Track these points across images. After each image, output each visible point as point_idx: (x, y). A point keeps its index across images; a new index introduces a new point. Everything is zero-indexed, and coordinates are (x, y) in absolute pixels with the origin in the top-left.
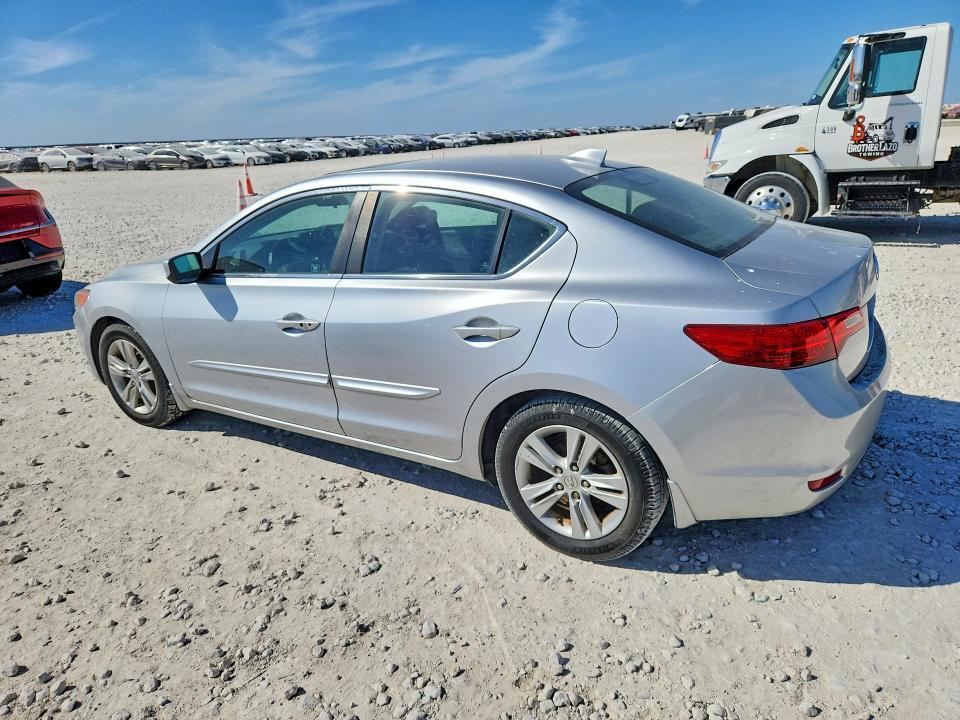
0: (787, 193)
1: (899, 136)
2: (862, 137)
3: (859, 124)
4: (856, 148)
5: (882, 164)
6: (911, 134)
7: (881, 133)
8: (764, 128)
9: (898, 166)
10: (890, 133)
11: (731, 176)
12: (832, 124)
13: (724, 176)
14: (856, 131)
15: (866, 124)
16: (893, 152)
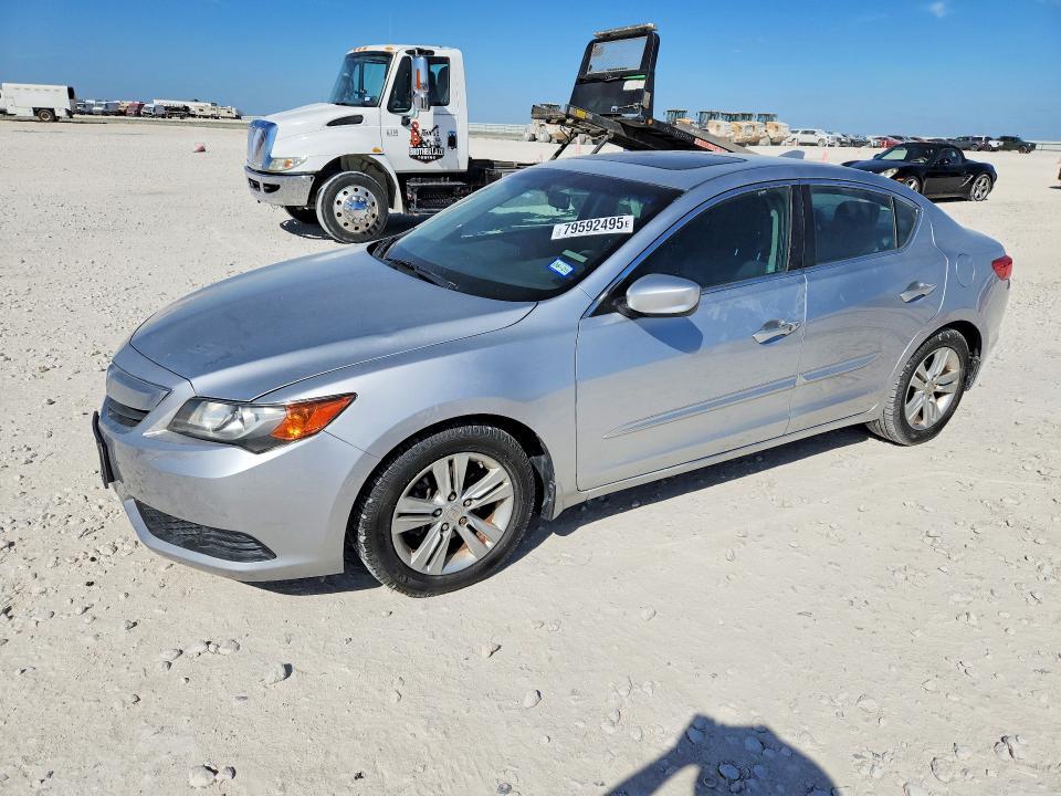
0: (370, 194)
1: (444, 143)
2: (419, 143)
3: (415, 130)
4: (415, 152)
5: (434, 166)
6: (452, 142)
7: (431, 138)
8: (330, 124)
9: (445, 169)
10: (438, 140)
11: (317, 174)
12: (395, 127)
13: (306, 174)
14: (413, 136)
15: (420, 130)
16: (441, 157)
